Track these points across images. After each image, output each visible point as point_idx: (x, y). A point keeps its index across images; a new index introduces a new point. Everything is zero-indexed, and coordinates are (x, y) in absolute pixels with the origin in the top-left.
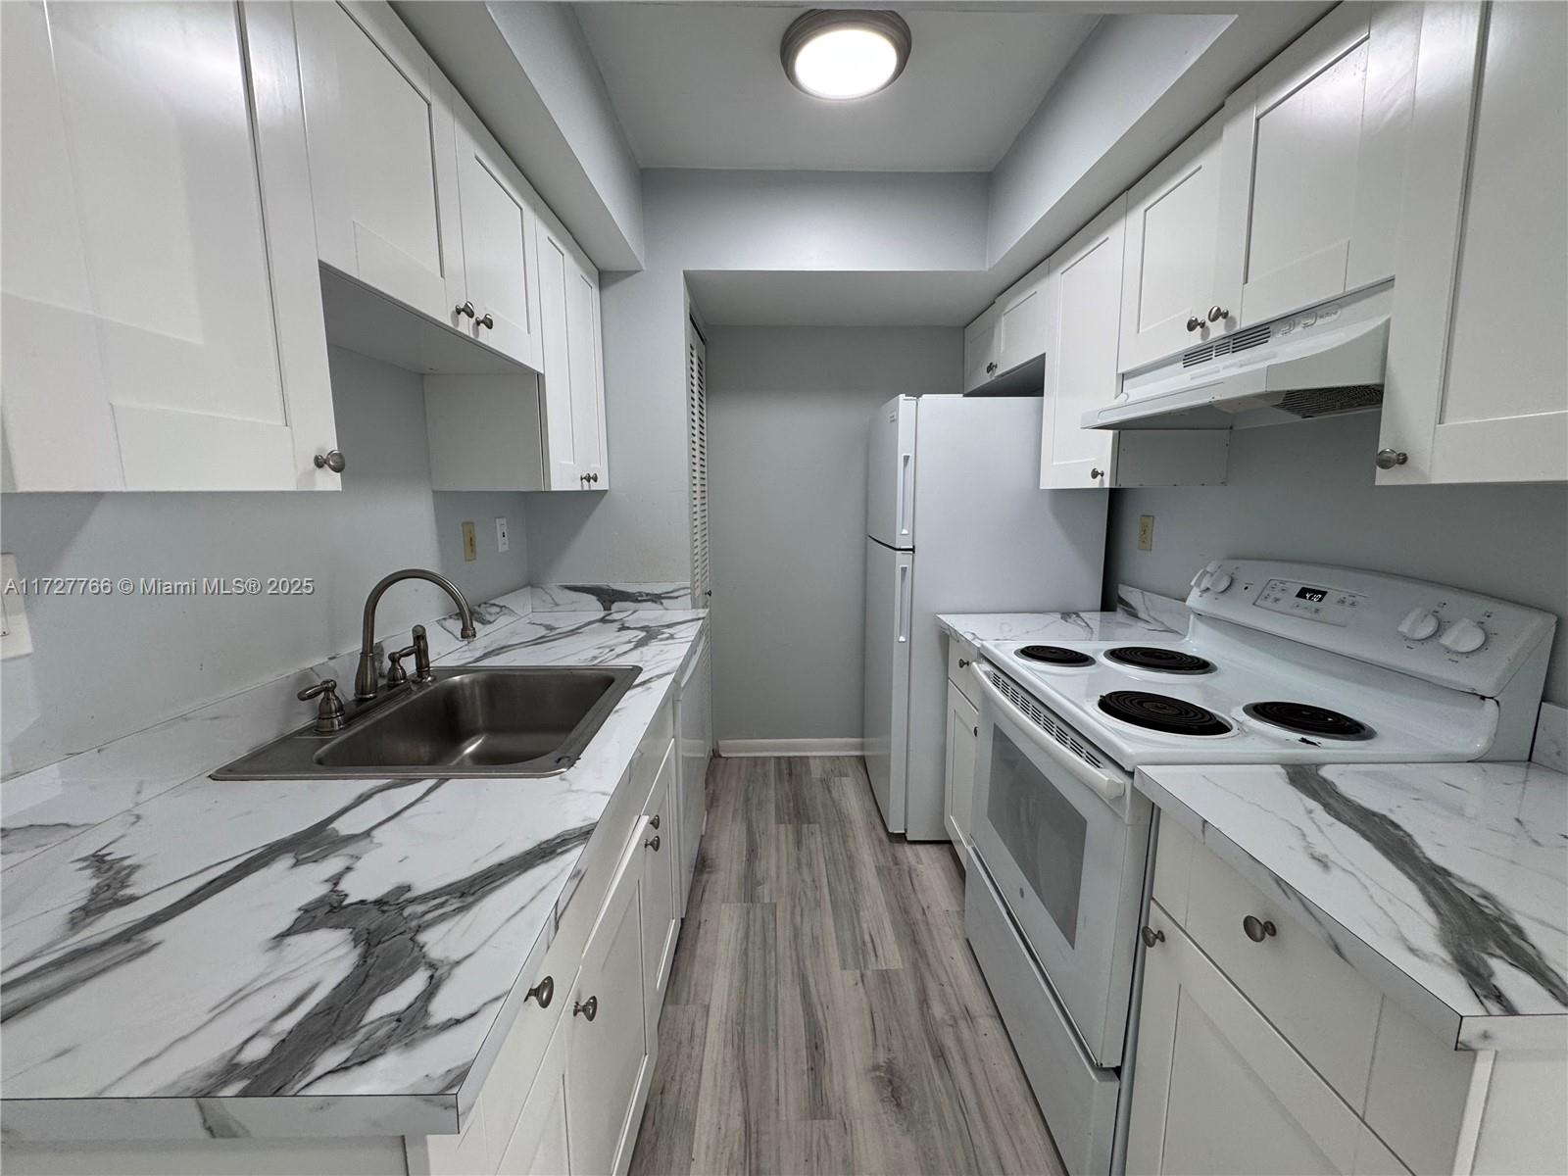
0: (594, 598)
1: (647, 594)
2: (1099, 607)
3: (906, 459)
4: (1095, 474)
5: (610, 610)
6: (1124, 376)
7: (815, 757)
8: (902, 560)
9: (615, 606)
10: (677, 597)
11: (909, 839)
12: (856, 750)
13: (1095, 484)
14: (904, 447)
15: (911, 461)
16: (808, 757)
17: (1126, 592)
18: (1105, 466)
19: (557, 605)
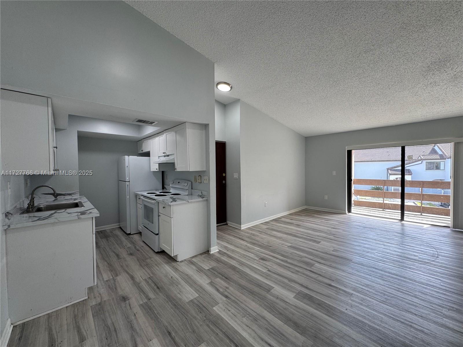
0: (52, 196)
1: (67, 194)
2: (162, 189)
3: (127, 166)
4: (157, 169)
5: (57, 198)
6: (159, 157)
7: (107, 229)
8: (127, 183)
9: (58, 197)
10: (75, 194)
11: (131, 234)
12: (118, 226)
13: (157, 170)
14: (127, 164)
15: (128, 167)
16: (105, 230)
17: (165, 186)
18: (158, 168)
19: (40, 198)
